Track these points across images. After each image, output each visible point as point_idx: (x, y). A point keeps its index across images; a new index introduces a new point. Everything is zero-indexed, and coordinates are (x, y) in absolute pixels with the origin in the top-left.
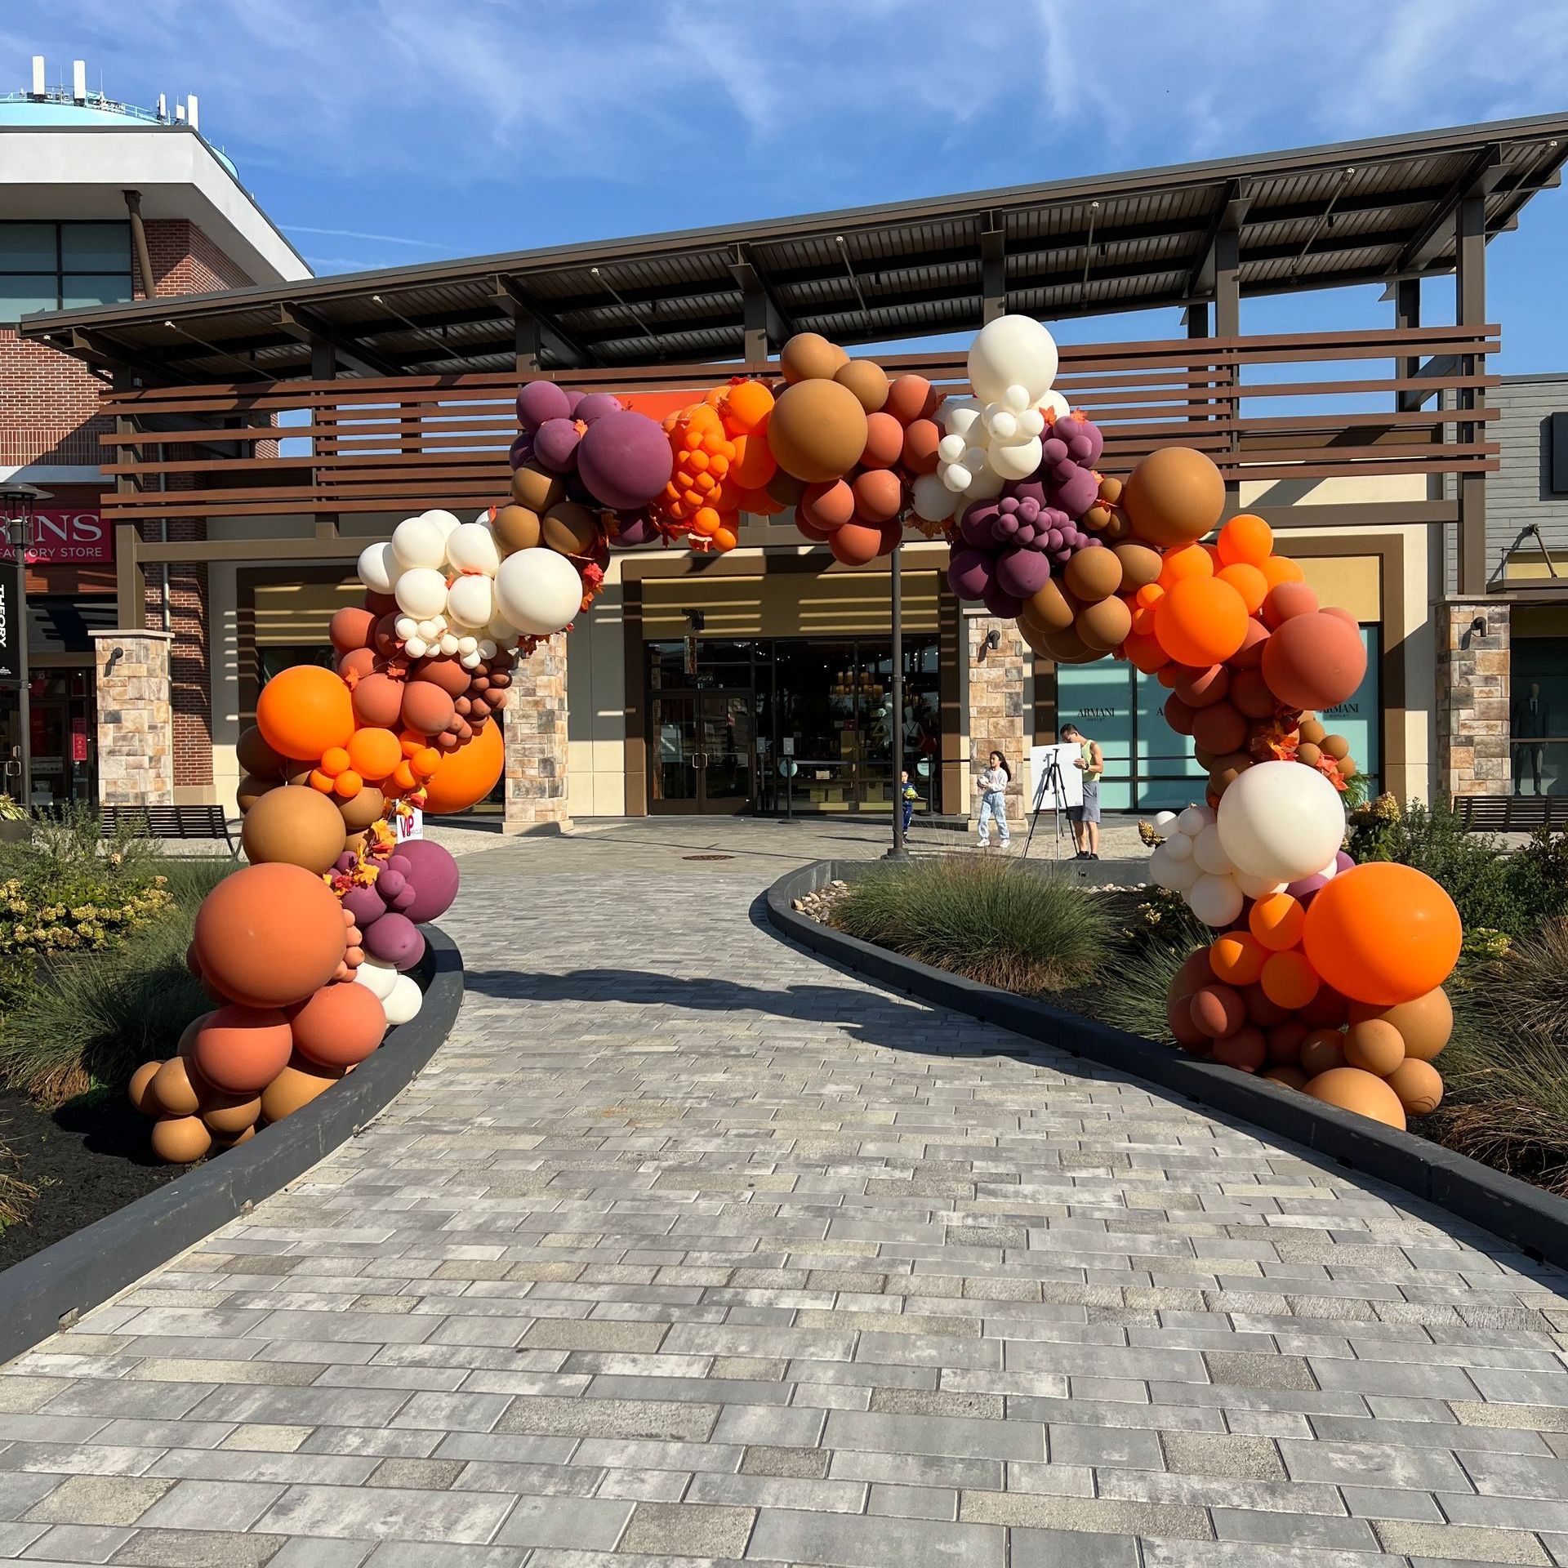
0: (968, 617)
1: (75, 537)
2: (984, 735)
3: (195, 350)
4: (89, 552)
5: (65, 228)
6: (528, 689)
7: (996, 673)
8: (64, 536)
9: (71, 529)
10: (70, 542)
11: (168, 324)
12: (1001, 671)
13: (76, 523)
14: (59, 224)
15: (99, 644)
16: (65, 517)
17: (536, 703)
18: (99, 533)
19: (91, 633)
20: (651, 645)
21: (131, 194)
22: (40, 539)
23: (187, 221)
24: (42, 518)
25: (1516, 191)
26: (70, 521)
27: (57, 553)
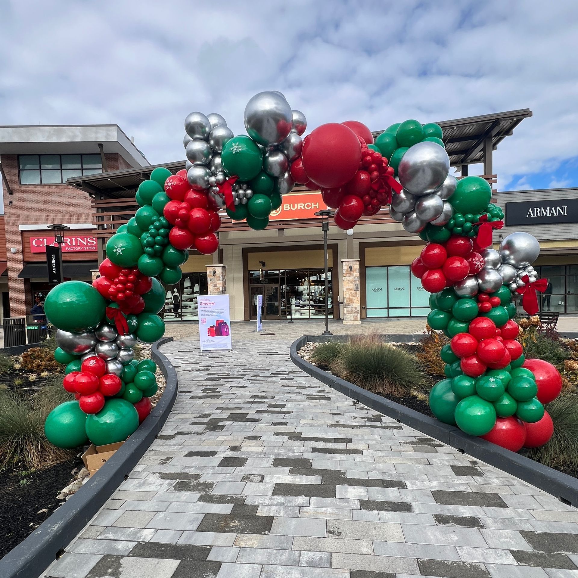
0: (342, 262)
1: (88, 244)
2: (348, 296)
3: (119, 189)
4: (92, 248)
5: (83, 156)
6: (215, 285)
7: (351, 278)
8: (85, 244)
9: (87, 242)
10: (87, 245)
11: (109, 180)
12: (353, 277)
13: (88, 240)
14: (81, 155)
15: (93, 274)
16: (85, 238)
17: (217, 289)
18: (95, 243)
19: (90, 270)
20: (250, 272)
21: (100, 145)
22: (78, 245)
23: (118, 153)
24: (79, 239)
25: (500, 137)
26: (87, 240)
27: (84, 248)
